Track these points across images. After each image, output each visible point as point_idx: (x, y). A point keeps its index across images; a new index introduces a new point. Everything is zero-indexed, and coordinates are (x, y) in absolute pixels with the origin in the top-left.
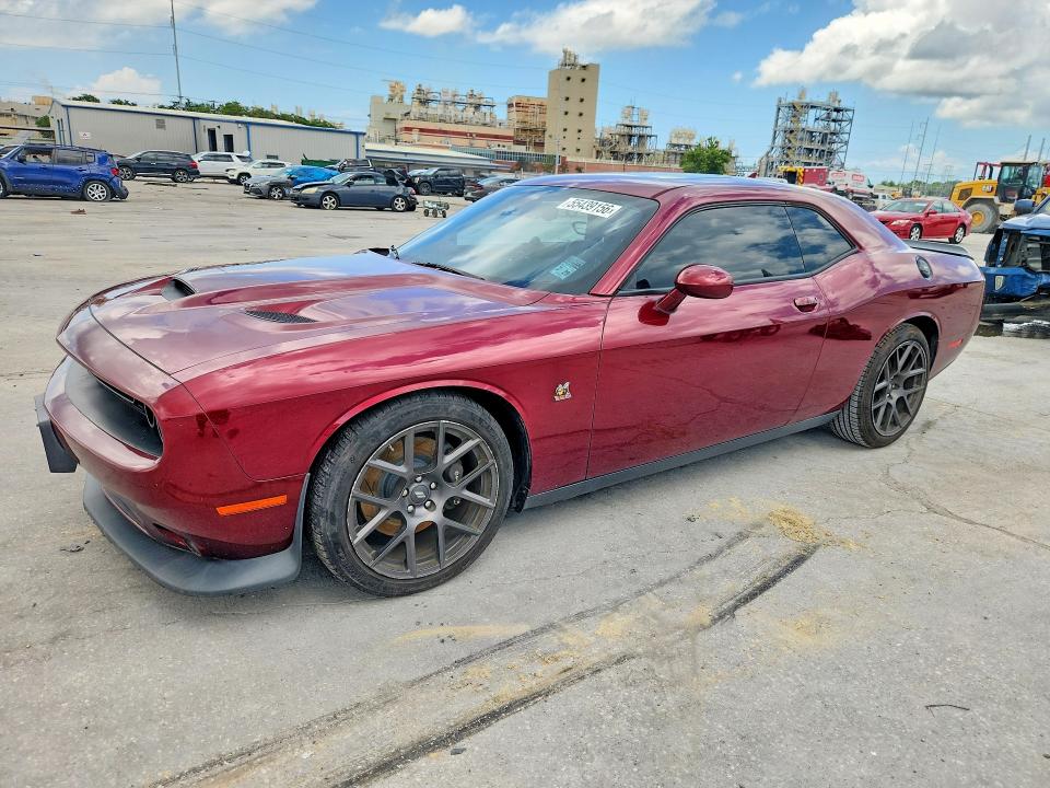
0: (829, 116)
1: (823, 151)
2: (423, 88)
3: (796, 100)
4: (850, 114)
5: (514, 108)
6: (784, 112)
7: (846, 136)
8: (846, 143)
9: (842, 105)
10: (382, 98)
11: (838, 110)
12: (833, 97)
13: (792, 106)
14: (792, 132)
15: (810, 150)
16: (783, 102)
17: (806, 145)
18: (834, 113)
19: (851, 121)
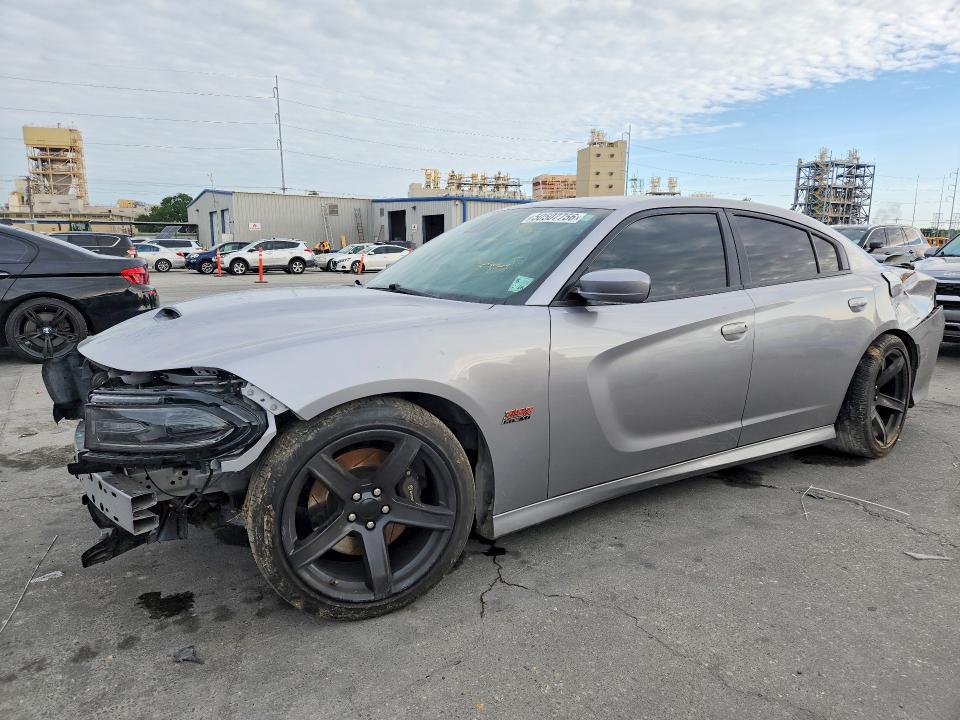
0: (850, 173)
1: (848, 205)
2: (456, 173)
3: (818, 160)
4: (871, 169)
5: (541, 186)
6: (805, 172)
7: (869, 191)
8: (869, 197)
9: (861, 162)
10: (420, 185)
11: (858, 167)
12: (853, 155)
13: (816, 166)
14: (816, 189)
15: (835, 205)
16: (805, 162)
17: (832, 200)
18: (854, 169)
19: (872, 176)
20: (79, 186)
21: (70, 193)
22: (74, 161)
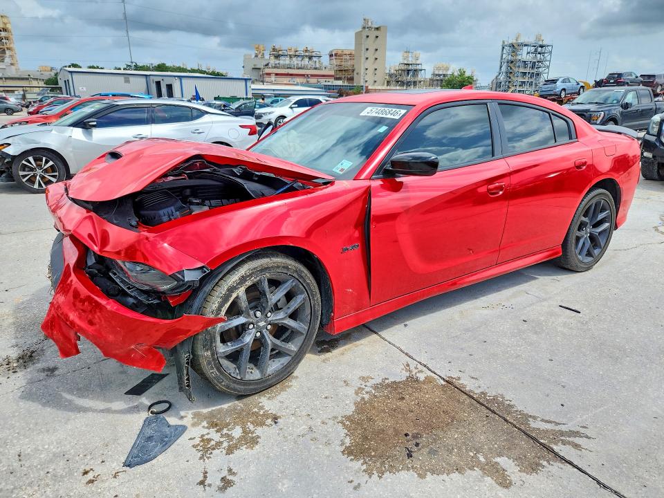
0: (536, 50)
1: (533, 73)
2: (276, 48)
3: (514, 41)
4: (550, 48)
5: (334, 57)
6: (507, 49)
7: (548, 63)
8: (548, 67)
9: (545, 43)
10: (251, 55)
11: (542, 47)
12: (538, 38)
13: (512, 46)
14: (512, 62)
15: (525, 74)
16: (506, 43)
17: (522, 70)
18: (540, 48)
19: (551, 52)
20: (11, 56)
21: (6, 61)
22: (7, 38)
